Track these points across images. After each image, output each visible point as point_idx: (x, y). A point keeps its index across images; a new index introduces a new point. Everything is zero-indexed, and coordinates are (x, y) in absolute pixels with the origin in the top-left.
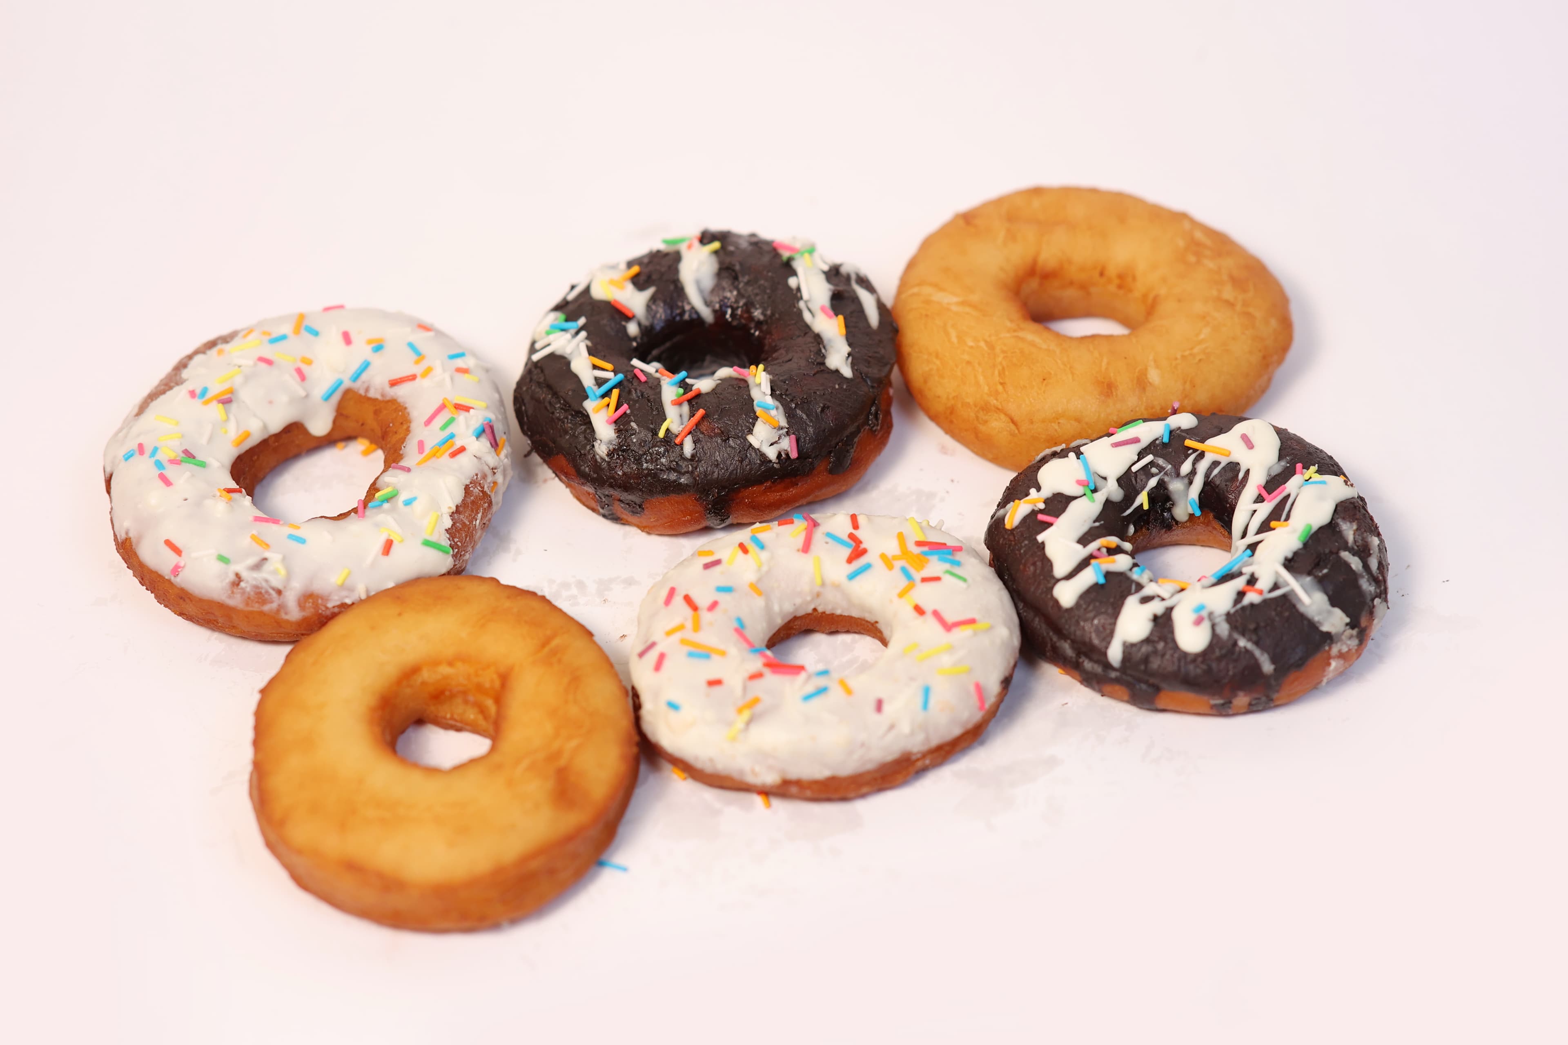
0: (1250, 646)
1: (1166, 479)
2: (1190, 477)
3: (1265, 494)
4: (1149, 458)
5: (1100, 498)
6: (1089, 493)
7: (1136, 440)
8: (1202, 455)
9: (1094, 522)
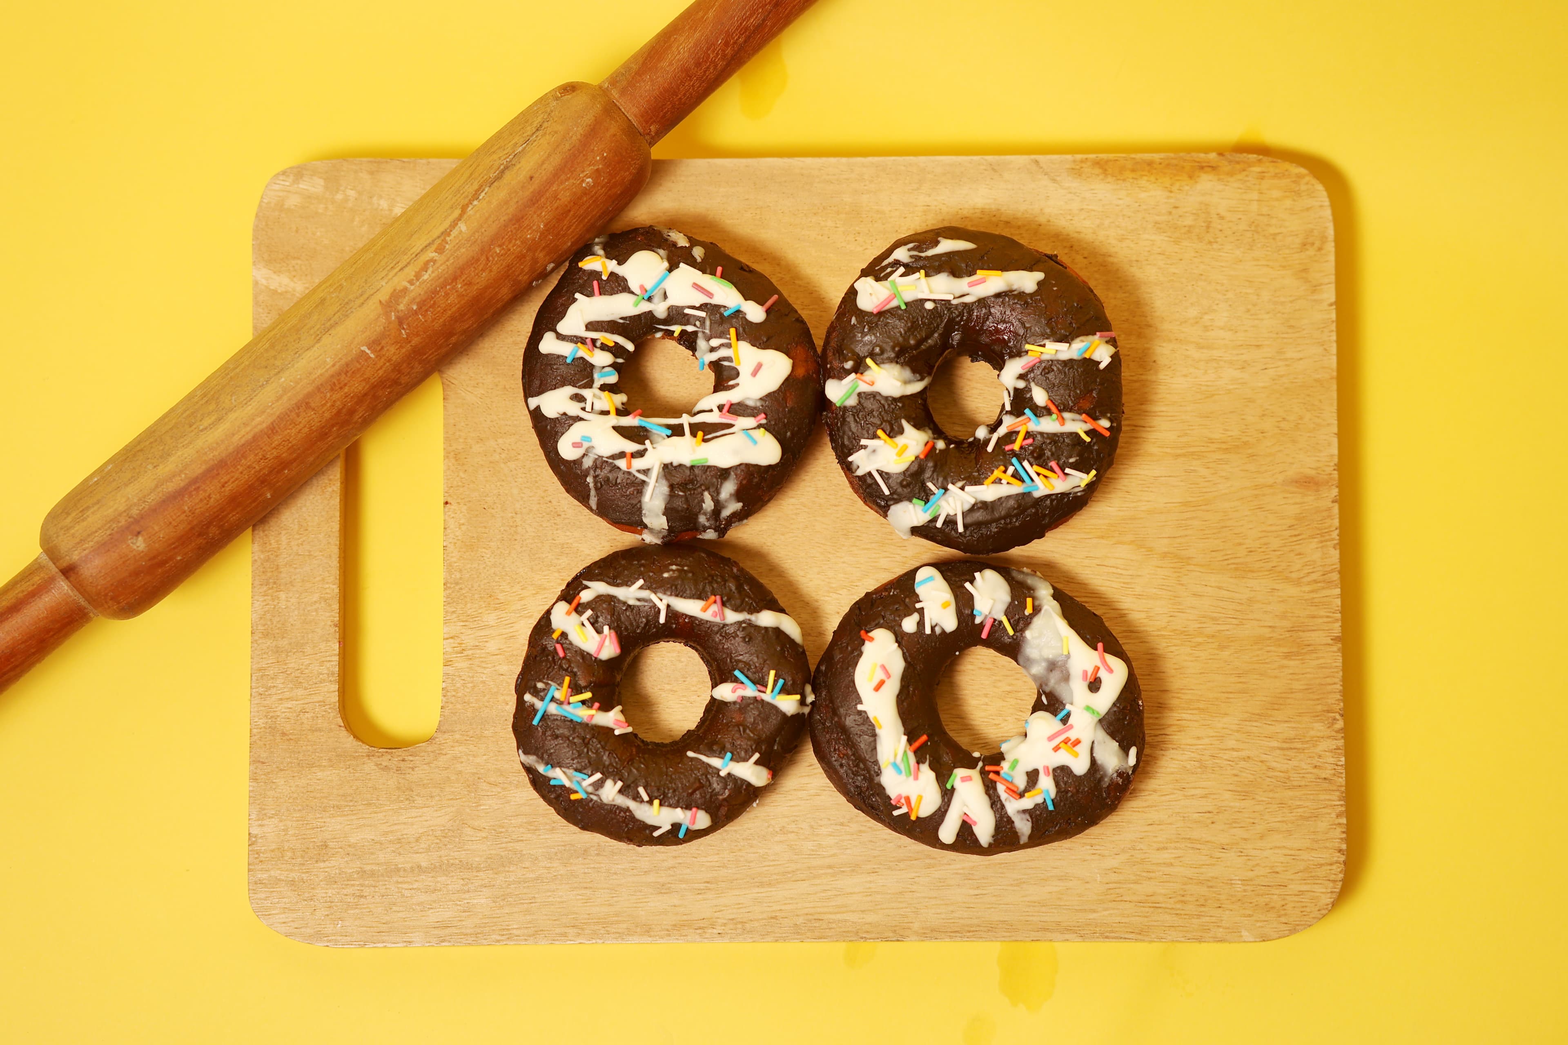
0: (591, 485)
1: (700, 335)
2: (713, 350)
3: (726, 409)
4: (703, 314)
5: (645, 307)
6: (640, 297)
7: (710, 295)
8: (729, 346)
9: (621, 318)
